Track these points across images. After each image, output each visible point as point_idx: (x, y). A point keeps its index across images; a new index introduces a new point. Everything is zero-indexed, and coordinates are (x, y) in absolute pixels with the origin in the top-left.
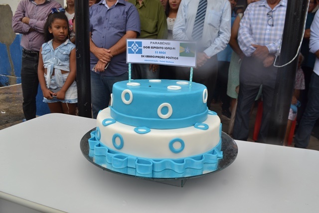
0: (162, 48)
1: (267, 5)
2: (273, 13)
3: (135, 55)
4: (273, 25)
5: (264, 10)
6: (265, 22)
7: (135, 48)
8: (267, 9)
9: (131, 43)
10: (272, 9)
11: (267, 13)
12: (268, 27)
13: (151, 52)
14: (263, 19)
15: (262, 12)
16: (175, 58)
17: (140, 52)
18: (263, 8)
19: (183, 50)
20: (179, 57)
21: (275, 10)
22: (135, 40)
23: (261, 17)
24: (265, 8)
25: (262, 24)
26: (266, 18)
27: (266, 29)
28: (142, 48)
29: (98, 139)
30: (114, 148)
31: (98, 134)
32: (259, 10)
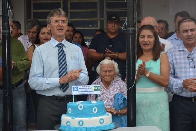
0: (87, 88)
1: (186, 50)
2: (193, 56)
3: (75, 92)
4: (195, 67)
5: (184, 54)
6: (188, 65)
7: (75, 89)
8: (186, 53)
9: (74, 87)
10: (191, 52)
11: (187, 56)
12: (191, 69)
13: (82, 90)
14: (185, 63)
15: (182, 56)
16: (92, 92)
17: (78, 90)
18: (182, 52)
19: (95, 88)
20: (94, 91)
21: (194, 53)
22: (76, 86)
23: (183, 61)
24: (184, 53)
25: (185, 68)
26: (187, 61)
27: (190, 72)
28: (79, 89)
29: (69, 126)
30: (79, 126)
31: (68, 124)
32: (180, 55)
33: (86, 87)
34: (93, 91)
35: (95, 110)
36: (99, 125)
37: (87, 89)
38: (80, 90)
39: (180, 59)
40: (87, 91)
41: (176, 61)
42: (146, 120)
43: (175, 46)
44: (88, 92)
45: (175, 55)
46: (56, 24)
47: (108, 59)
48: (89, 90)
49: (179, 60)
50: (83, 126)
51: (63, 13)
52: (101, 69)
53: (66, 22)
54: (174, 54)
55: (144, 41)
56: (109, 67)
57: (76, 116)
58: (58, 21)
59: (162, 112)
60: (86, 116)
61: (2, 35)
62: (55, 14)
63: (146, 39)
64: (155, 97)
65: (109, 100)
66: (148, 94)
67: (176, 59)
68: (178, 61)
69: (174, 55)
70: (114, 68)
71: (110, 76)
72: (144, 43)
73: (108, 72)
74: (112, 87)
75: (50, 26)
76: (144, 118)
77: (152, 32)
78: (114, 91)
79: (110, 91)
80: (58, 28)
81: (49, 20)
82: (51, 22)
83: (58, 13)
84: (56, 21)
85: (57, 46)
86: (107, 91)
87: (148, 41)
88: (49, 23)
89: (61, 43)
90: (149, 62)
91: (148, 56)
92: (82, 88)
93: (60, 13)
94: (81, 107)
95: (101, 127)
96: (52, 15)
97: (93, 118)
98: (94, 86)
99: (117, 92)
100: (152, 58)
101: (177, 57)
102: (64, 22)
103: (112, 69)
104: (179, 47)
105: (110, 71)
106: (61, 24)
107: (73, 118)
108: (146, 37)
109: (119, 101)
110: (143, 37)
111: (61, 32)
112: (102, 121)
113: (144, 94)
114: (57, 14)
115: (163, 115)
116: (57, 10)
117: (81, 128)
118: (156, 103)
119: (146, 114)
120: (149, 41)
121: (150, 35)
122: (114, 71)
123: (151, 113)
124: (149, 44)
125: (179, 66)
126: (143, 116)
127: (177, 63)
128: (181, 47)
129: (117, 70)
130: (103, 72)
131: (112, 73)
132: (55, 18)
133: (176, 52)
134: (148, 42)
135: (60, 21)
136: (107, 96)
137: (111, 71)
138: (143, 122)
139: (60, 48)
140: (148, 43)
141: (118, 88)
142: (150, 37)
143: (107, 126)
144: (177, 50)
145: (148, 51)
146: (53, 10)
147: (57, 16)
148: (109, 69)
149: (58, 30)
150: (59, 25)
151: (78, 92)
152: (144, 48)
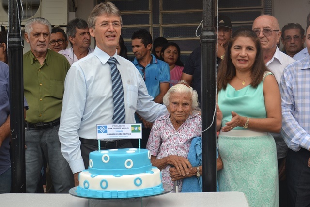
3: (102, 134)
9: (99, 127)
13: (113, 131)
16: (129, 134)
17: (106, 132)
19: (133, 129)
28: (107, 129)
29: (87, 188)
30: (101, 189)
31: (86, 185)
32: (303, 76)
33: (120, 127)
34: (131, 132)
35: (129, 163)
36: (134, 188)
37: (121, 130)
38: (109, 132)
39: (304, 83)
40: (121, 133)
41: (296, 86)
42: (237, 182)
43: (298, 61)
44: (123, 135)
45: (296, 77)
46: (105, 28)
47: (183, 83)
48: (125, 131)
49: (302, 84)
50: (107, 189)
51: (115, 9)
52: (170, 99)
53: (120, 24)
54: (294, 74)
55: (240, 55)
56: (184, 98)
57: (99, 173)
58: (107, 24)
59: (264, 170)
60: (114, 173)
61: (8, 46)
62: (103, 12)
63: (243, 52)
64: (253, 144)
65: (179, 149)
66: (240, 140)
67: (297, 83)
68: (300, 86)
69: (294, 76)
70: (191, 100)
71: (183, 112)
72: (239, 58)
73: (181, 106)
74: (185, 127)
75: (94, 31)
76: (234, 179)
77: (254, 41)
78: (186, 134)
79: (180, 134)
80: (108, 34)
81: (92, 22)
82: (96, 24)
83: (108, 10)
84: (104, 23)
85: (108, 62)
86: (176, 133)
87: (246, 55)
88: (93, 26)
89: (114, 58)
90: (245, 89)
91: (243, 79)
92: (113, 127)
93: (111, 11)
94: (106, 158)
95: (136, 192)
96: (97, 13)
97: (124, 177)
98: (132, 126)
99: (192, 136)
100: (250, 83)
101: (299, 80)
102: (116, 24)
103: (188, 102)
104: (304, 63)
105: (184, 104)
106: (112, 28)
107: (94, 176)
108: (244, 49)
109: (197, 150)
110: (239, 48)
111: (113, 40)
112: (138, 182)
113: (233, 140)
114: (106, 12)
115: (265, 174)
116: (105, 5)
117: (103, 192)
118: (254, 155)
119: (238, 172)
120: (248, 55)
121: (250, 47)
122: (191, 105)
123: (245, 171)
124: (247, 61)
125: (300, 94)
126: (233, 175)
127: (298, 90)
128: (308, 63)
129: (196, 104)
130: (174, 105)
131: (188, 108)
132: (102, 18)
133: (297, 71)
134: (246, 57)
135: (111, 24)
136: (175, 141)
137: (186, 104)
138: (232, 184)
139: (113, 66)
140: (246, 59)
141: (194, 130)
142: (251, 49)
143: (147, 190)
144: (300, 68)
145: (244, 70)
146: (99, 5)
147: (105, 16)
148: (184, 101)
149: (107, 37)
150: (109, 30)
151: (106, 134)
152: (238, 65)
